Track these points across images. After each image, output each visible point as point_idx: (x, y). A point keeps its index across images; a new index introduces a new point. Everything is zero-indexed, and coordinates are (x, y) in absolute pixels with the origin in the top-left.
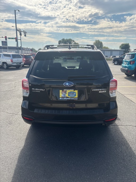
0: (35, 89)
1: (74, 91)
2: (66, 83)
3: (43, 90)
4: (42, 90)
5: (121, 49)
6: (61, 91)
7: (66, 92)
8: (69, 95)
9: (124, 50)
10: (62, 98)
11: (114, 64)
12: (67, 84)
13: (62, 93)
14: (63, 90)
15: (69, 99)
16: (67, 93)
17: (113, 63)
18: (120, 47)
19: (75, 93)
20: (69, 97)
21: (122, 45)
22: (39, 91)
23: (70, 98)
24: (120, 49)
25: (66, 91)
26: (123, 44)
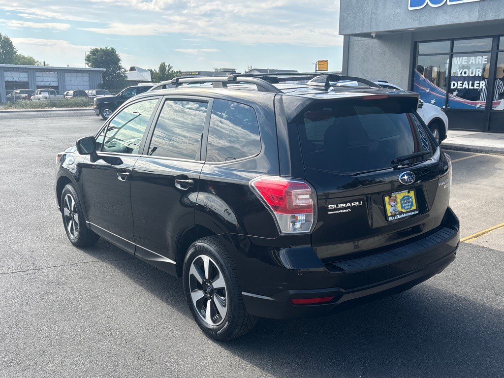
0: (337, 206)
1: (409, 194)
2: (403, 176)
3: (360, 203)
4: (357, 203)
5: (92, 66)
6: (387, 198)
7: (395, 200)
8: (403, 208)
9: (105, 70)
10: (392, 216)
11: (101, 117)
12: (406, 177)
13: (390, 204)
14: (390, 197)
15: (405, 215)
16: (398, 200)
17: (98, 115)
18: (88, 59)
19: (411, 198)
20: (404, 211)
21: (95, 52)
22: (348, 208)
23: (406, 213)
24: (87, 67)
25: (396, 197)
26: (97, 50)
